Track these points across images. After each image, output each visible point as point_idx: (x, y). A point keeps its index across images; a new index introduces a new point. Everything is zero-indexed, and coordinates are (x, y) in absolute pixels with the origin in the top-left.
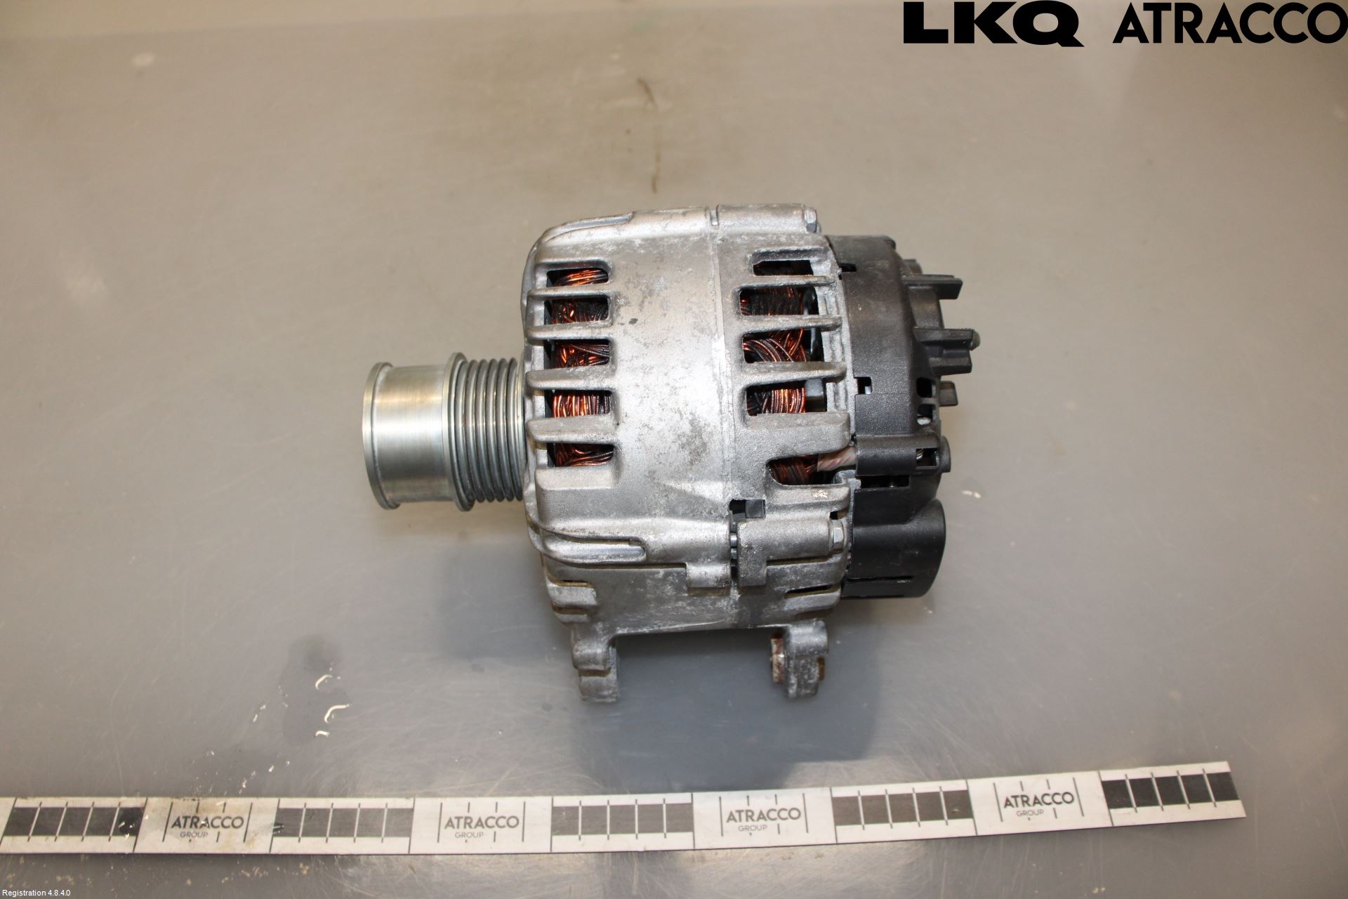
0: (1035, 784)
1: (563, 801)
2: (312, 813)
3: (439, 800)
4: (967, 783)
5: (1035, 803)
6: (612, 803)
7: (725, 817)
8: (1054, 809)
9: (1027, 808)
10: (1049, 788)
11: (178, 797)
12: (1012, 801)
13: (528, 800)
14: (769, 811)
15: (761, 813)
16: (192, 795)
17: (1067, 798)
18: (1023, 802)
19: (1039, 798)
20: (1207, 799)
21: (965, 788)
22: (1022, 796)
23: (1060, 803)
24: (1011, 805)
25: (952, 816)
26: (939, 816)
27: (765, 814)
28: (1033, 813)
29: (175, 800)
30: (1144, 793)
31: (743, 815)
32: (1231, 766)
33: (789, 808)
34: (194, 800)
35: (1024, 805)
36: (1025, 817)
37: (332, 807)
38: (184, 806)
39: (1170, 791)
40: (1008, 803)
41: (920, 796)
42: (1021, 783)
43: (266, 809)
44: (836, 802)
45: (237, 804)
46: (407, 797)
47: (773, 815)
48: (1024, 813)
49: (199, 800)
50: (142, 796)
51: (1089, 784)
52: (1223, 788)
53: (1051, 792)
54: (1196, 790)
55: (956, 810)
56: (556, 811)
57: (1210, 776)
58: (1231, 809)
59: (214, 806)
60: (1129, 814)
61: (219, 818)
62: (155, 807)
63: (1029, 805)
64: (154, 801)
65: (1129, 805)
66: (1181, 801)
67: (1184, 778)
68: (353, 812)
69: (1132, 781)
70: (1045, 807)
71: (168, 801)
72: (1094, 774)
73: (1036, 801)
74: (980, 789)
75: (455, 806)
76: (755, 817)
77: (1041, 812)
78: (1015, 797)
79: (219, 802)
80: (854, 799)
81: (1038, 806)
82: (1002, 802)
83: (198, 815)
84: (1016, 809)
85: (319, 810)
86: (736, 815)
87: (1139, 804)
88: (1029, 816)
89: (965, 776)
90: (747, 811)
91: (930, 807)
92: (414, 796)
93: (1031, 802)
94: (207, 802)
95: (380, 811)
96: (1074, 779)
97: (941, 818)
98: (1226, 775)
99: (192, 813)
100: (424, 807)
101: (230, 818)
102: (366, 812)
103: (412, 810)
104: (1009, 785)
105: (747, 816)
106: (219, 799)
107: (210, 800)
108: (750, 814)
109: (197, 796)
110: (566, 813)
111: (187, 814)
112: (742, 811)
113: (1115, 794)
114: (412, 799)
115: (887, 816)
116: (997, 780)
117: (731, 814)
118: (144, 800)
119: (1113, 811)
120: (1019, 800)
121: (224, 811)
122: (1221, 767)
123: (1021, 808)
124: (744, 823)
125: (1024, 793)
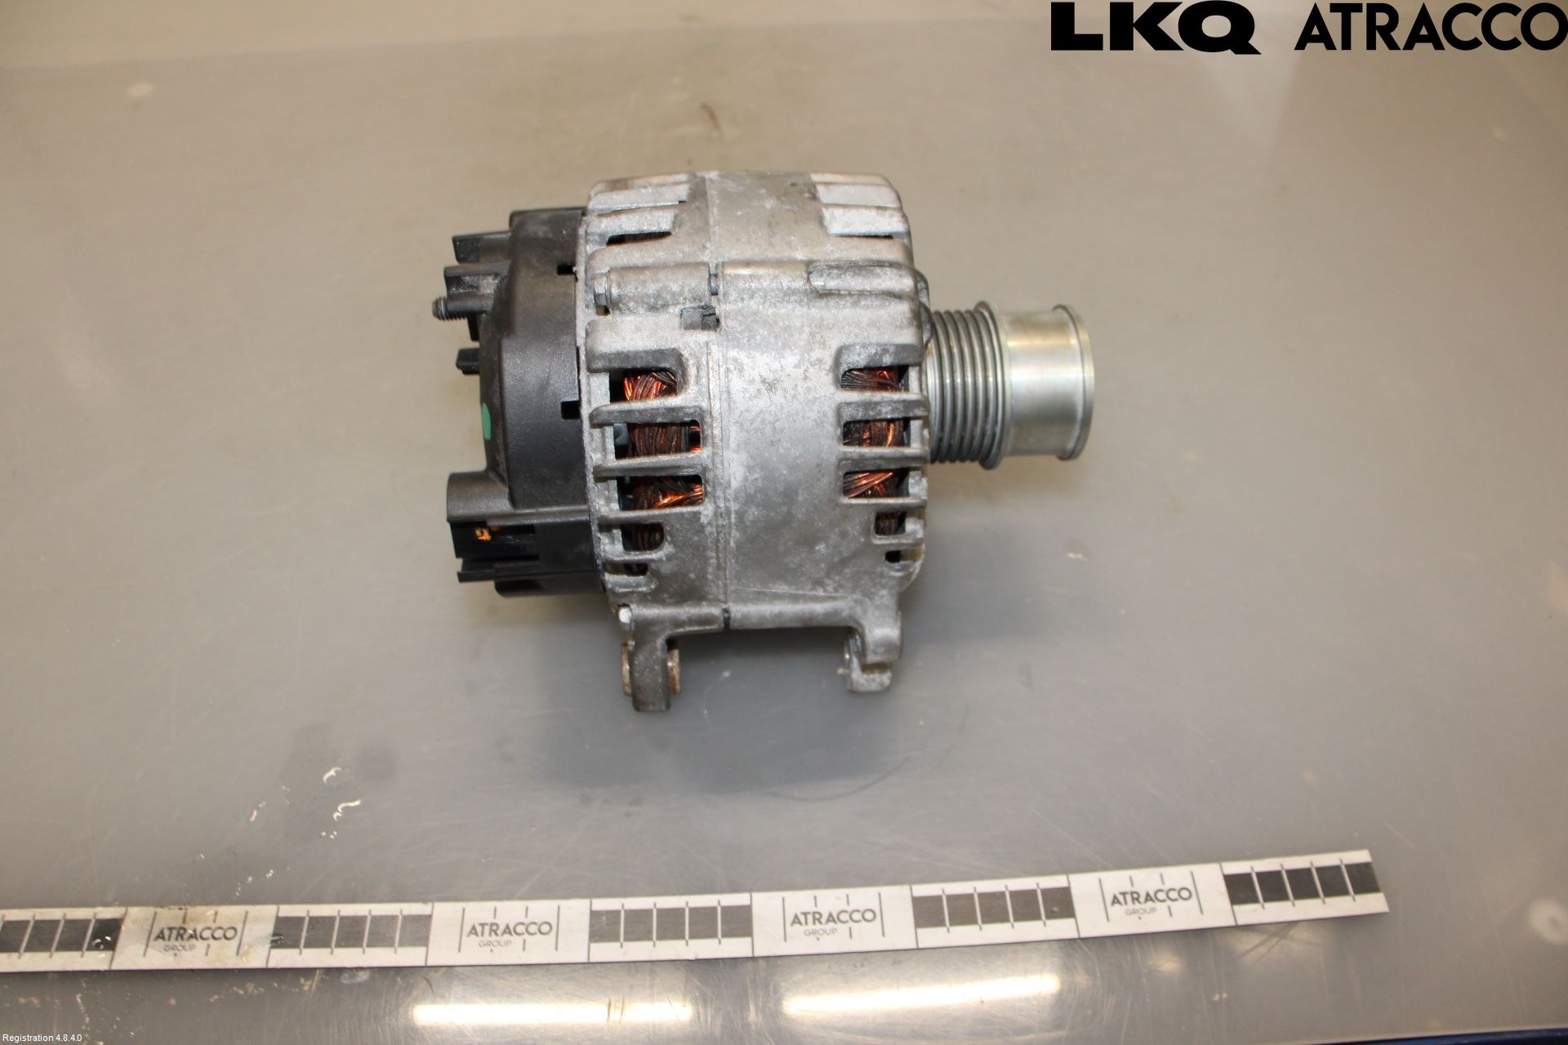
0: (1146, 879)
1: (603, 904)
2: (315, 921)
3: (460, 906)
4: (1068, 878)
5: (1146, 900)
6: (659, 906)
7: (789, 919)
8: (1169, 908)
9: (1137, 906)
10: (1163, 882)
11: (162, 907)
12: (1121, 898)
13: (563, 903)
14: (839, 913)
15: (831, 915)
16: (178, 904)
17: (1184, 894)
18: (1133, 899)
19: (1152, 894)
20: (1345, 892)
21: (1066, 885)
22: (1132, 893)
23: (1176, 900)
24: (1119, 902)
25: (1051, 915)
26: (1035, 916)
27: (835, 916)
28: (1145, 911)
29: (159, 910)
30: (1272, 887)
31: (810, 918)
32: (1372, 854)
33: (862, 909)
34: (181, 909)
35: (1133, 903)
36: (1136, 916)
37: (339, 914)
38: (169, 916)
39: (1302, 885)
40: (1115, 900)
41: (1014, 894)
42: (1131, 878)
43: (264, 917)
44: (918, 902)
45: (230, 913)
46: (424, 901)
47: (844, 917)
48: (1135, 912)
49: (186, 909)
50: (121, 905)
51: (1210, 878)
52: (1364, 879)
53: (1166, 888)
54: (1332, 882)
55: (1055, 909)
56: (595, 915)
57: (1348, 867)
58: (1373, 903)
59: (204, 915)
60: (1255, 910)
61: (209, 928)
62: (136, 917)
63: (1139, 902)
64: (135, 912)
65: (1255, 900)
66: (1315, 895)
67: (1319, 869)
68: (362, 919)
69: (1259, 875)
70: (1158, 905)
71: (151, 910)
72: (1215, 867)
73: (1148, 898)
74: (1083, 886)
75: (479, 911)
76: (824, 920)
77: (1153, 910)
78: (1124, 894)
79: (209, 911)
80: (938, 899)
81: (1150, 904)
82: (1109, 900)
83: (185, 926)
84: (1124, 907)
85: (324, 918)
86: (802, 919)
87: (1266, 900)
88: (1140, 915)
89: (1067, 871)
90: (814, 913)
91: (1026, 907)
92: (432, 901)
93: (1142, 899)
94: (195, 911)
95: (393, 918)
96: (1192, 873)
97: (1039, 918)
98: (1367, 865)
99: (177, 923)
100: (443, 913)
101: (221, 928)
102: (377, 920)
103: (430, 917)
104: (1116, 880)
105: (814, 919)
106: (210, 907)
107: (200, 909)
108: (817, 916)
109: (185, 905)
110: (607, 918)
111: (173, 925)
112: (809, 913)
113: (1239, 889)
114: (430, 904)
115: (975, 916)
116: (1103, 875)
117: (796, 917)
118: (122, 910)
119: (1236, 908)
120: (1128, 897)
121: (215, 921)
122: (1361, 856)
123: (1130, 906)
124: (811, 926)
125: (1134, 889)
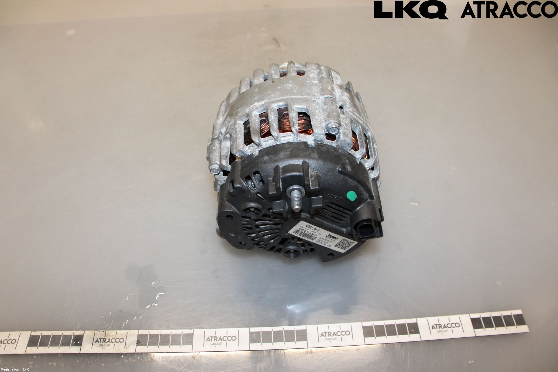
0: (444, 320)
1: (254, 329)
2: (152, 336)
3: (203, 330)
4: (416, 320)
5: (444, 327)
6: (274, 330)
7: (320, 335)
8: (452, 330)
9: (441, 329)
10: (450, 321)
11: (97, 331)
12: (435, 326)
13: (240, 329)
14: (337, 332)
15: (334, 333)
16: (102, 330)
17: (457, 325)
18: (439, 327)
19: (446, 325)
20: (513, 325)
21: (416, 322)
22: (439, 325)
23: (454, 327)
24: (434, 328)
25: (411, 333)
26: (406, 333)
27: (336, 333)
28: (444, 331)
29: (96, 332)
30: (488, 323)
31: (327, 334)
32: (522, 311)
33: (345, 331)
34: (104, 331)
35: (440, 328)
36: (440, 333)
37: (160, 333)
38: (100, 334)
39: (498, 322)
40: (433, 327)
41: (398, 325)
42: (438, 319)
43: (133, 335)
44: (364, 328)
45: (121, 333)
46: (191, 329)
47: (339, 333)
48: (440, 331)
49: (105, 332)
50: (82, 330)
51: (466, 319)
52: (520, 320)
53: (451, 323)
54: (509, 321)
55: (413, 330)
56: (251, 333)
57: (514, 315)
58: (523, 329)
59: (111, 334)
60: (482, 331)
61: (114, 338)
62: (88, 335)
63: (442, 328)
64: (87, 332)
65: (482, 327)
66: (503, 326)
67: (504, 316)
68: (169, 335)
69: (483, 318)
70: (448, 329)
71: (93, 332)
72: (467, 315)
73: (445, 327)
74: (422, 322)
75: (210, 332)
76: (332, 335)
77: (447, 331)
78: (436, 325)
79: (115, 332)
80: (372, 327)
81: (445, 329)
82: (431, 327)
83: (106, 338)
84: (436, 330)
85: (155, 335)
86: (324, 334)
87: (486, 327)
88: (442, 333)
89: (416, 317)
90: (329, 332)
91: (402, 330)
92: (193, 328)
93: (443, 327)
94: (108, 332)
95: (180, 335)
96: (459, 318)
97: (407, 334)
98: (521, 315)
99: (103, 337)
100: (198, 333)
101: (118, 338)
102: (174, 335)
103: (193, 334)
104: (433, 320)
105: (329, 334)
106: (114, 331)
107: (110, 331)
108: (330, 333)
109: (105, 330)
110: (255, 334)
111: (101, 337)
112: (327, 332)
113: (476, 323)
114: (193, 330)
115: (385, 333)
116: (429, 318)
117: (322, 333)
118: (83, 332)
119: (475, 330)
120: (438, 326)
121: (116, 336)
122: (519, 312)
123: (438, 329)
124: (327, 337)
125: (440, 323)
